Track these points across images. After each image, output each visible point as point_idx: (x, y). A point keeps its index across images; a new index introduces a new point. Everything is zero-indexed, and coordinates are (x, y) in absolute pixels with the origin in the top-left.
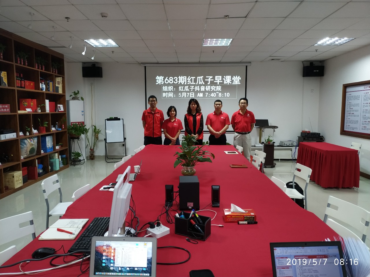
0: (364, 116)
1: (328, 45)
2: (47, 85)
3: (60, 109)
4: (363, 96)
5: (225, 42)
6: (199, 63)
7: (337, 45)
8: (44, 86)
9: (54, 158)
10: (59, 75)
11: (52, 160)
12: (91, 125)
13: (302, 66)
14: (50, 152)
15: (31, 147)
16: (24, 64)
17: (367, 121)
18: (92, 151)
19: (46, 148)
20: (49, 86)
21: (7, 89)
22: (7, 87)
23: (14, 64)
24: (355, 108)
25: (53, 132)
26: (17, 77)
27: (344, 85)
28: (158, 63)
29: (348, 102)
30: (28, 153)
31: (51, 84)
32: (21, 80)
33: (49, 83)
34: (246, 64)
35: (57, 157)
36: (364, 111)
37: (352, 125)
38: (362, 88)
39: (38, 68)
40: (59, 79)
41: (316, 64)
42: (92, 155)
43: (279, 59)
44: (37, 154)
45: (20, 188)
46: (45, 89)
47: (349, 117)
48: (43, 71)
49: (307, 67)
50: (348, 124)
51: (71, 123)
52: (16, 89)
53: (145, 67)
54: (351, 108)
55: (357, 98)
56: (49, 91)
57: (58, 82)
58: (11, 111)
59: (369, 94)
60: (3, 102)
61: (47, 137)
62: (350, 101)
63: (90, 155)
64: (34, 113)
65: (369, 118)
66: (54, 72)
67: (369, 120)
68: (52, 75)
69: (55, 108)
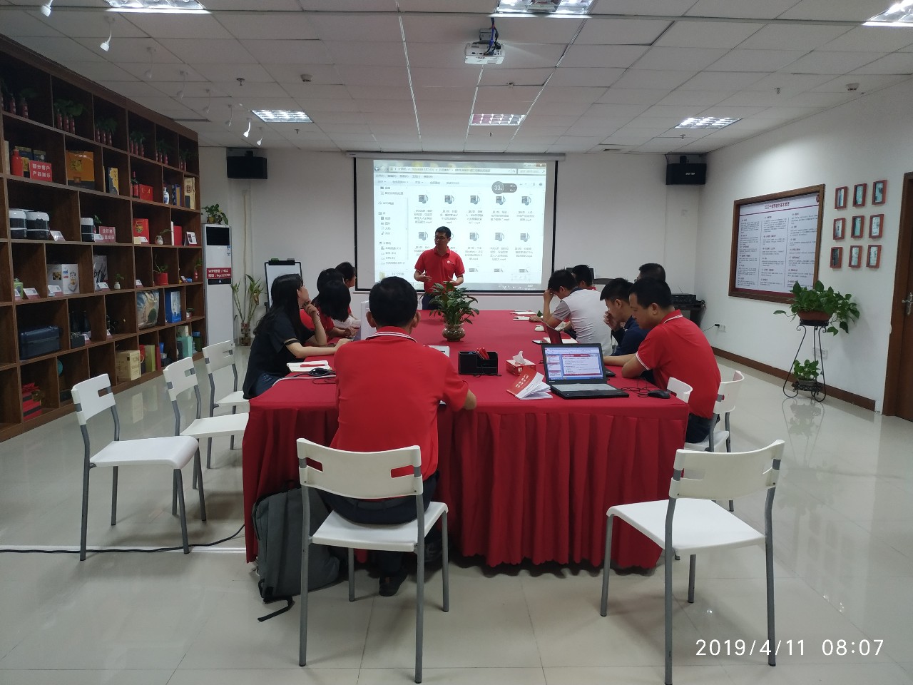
0: (764, 260)
1: (702, 127)
2: (172, 193)
3: (191, 241)
4: (764, 223)
6: (464, 153)
8: (167, 195)
9: (183, 335)
10: (188, 174)
11: (179, 339)
12: (242, 276)
13: (666, 164)
14: (177, 321)
15: (151, 309)
16: (139, 154)
17: (769, 268)
18: (246, 328)
19: (171, 313)
20: (174, 194)
21: (118, 200)
22: (118, 195)
23: (129, 154)
24: (751, 245)
25: (183, 285)
26: (132, 178)
27: (735, 202)
28: (380, 152)
29: (743, 234)
30: (147, 319)
31: (178, 189)
32: (134, 183)
33: (174, 189)
34: (557, 158)
35: (187, 334)
36: (765, 250)
37: (747, 278)
38: (761, 208)
39: (159, 161)
40: (189, 182)
41: (691, 160)
42: (246, 335)
43: (618, 150)
44: (157, 325)
45: (138, 382)
46: (168, 201)
47: (743, 263)
48: (166, 166)
49: (673, 165)
50: (742, 276)
51: (208, 269)
52: (131, 199)
53: (355, 159)
54: (746, 244)
55: (754, 226)
56: (175, 204)
57: (189, 187)
58: (117, 239)
59: (772, 219)
60: (107, 225)
61: (172, 293)
62: (745, 233)
63: (243, 336)
64: (152, 246)
65: (771, 263)
66: (182, 168)
67: (771, 267)
68: (180, 173)
69: (183, 238)
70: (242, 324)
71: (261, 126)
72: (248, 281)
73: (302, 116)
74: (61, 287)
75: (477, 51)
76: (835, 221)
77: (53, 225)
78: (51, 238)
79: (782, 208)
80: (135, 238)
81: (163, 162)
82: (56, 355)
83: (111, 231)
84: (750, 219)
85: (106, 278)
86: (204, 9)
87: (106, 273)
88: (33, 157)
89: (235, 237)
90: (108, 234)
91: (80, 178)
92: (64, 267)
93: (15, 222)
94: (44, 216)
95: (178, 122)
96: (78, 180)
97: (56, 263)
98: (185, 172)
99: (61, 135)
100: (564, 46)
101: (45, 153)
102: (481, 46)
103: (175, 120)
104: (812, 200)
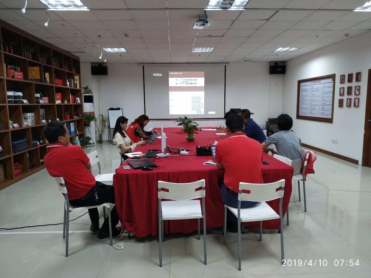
0: (311, 104)
1: (284, 51)
2: (70, 82)
3: (78, 102)
4: (310, 89)
5: (208, 49)
6: (188, 63)
7: (290, 51)
8: (68, 83)
10: (76, 74)
11: (74, 142)
12: (98, 115)
13: (269, 66)
14: (73, 134)
16: (57, 67)
17: (313, 107)
18: (101, 136)
19: (71, 132)
20: (71, 83)
21: (49, 86)
22: (49, 84)
23: (53, 67)
24: (305, 98)
25: (75, 119)
26: (54, 77)
27: (298, 81)
28: (154, 63)
29: (302, 94)
31: (72, 81)
32: (55, 79)
33: (71, 81)
34: (225, 64)
35: (77, 140)
36: (311, 100)
37: (304, 111)
38: (309, 83)
39: (64, 69)
40: (77, 77)
41: (279, 64)
42: (101, 139)
43: (250, 61)
46: (69, 85)
47: (302, 105)
48: (68, 71)
49: (272, 66)
50: (301, 111)
51: (85, 113)
52: (54, 85)
53: (143, 66)
54: (303, 98)
55: (306, 90)
56: (71, 87)
57: (76, 79)
58: (49, 102)
59: (314, 87)
60: (45, 96)
61: (71, 123)
62: (303, 93)
63: (99, 139)
64: (63, 104)
65: (314, 105)
66: (74, 72)
67: (314, 107)
68: (73, 74)
69: (75, 100)
70: (99, 134)
71: (106, 54)
72: (101, 117)
73: (123, 50)
74: (28, 123)
75: (199, 24)
76: (340, 88)
77: (24, 98)
78: (24, 103)
79: (318, 83)
80: (56, 101)
81: (66, 70)
82: (27, 151)
83: (47, 99)
84: (304, 88)
85: (45, 118)
86: (87, 9)
87: (45, 116)
88: (15, 70)
89: (95, 99)
90: (45, 100)
91: (34, 78)
92: (29, 114)
93: (10, 97)
94: (20, 94)
95: (73, 53)
96: (33, 79)
97: (25, 113)
98: (75, 73)
99: (26, 60)
100: (233, 21)
101: (20, 68)
102: (200, 22)
103: (71, 52)
104: (330, 80)
